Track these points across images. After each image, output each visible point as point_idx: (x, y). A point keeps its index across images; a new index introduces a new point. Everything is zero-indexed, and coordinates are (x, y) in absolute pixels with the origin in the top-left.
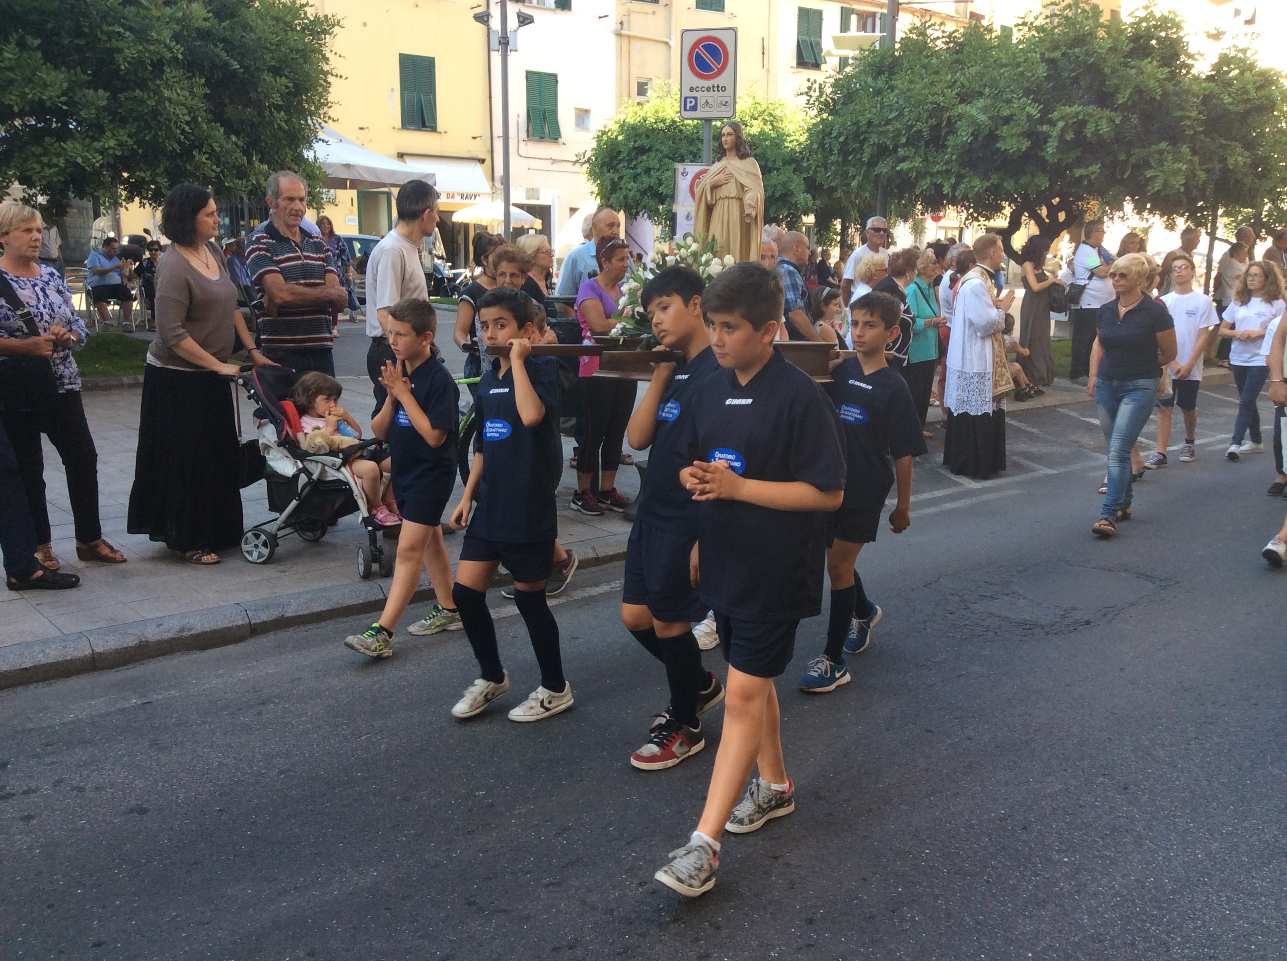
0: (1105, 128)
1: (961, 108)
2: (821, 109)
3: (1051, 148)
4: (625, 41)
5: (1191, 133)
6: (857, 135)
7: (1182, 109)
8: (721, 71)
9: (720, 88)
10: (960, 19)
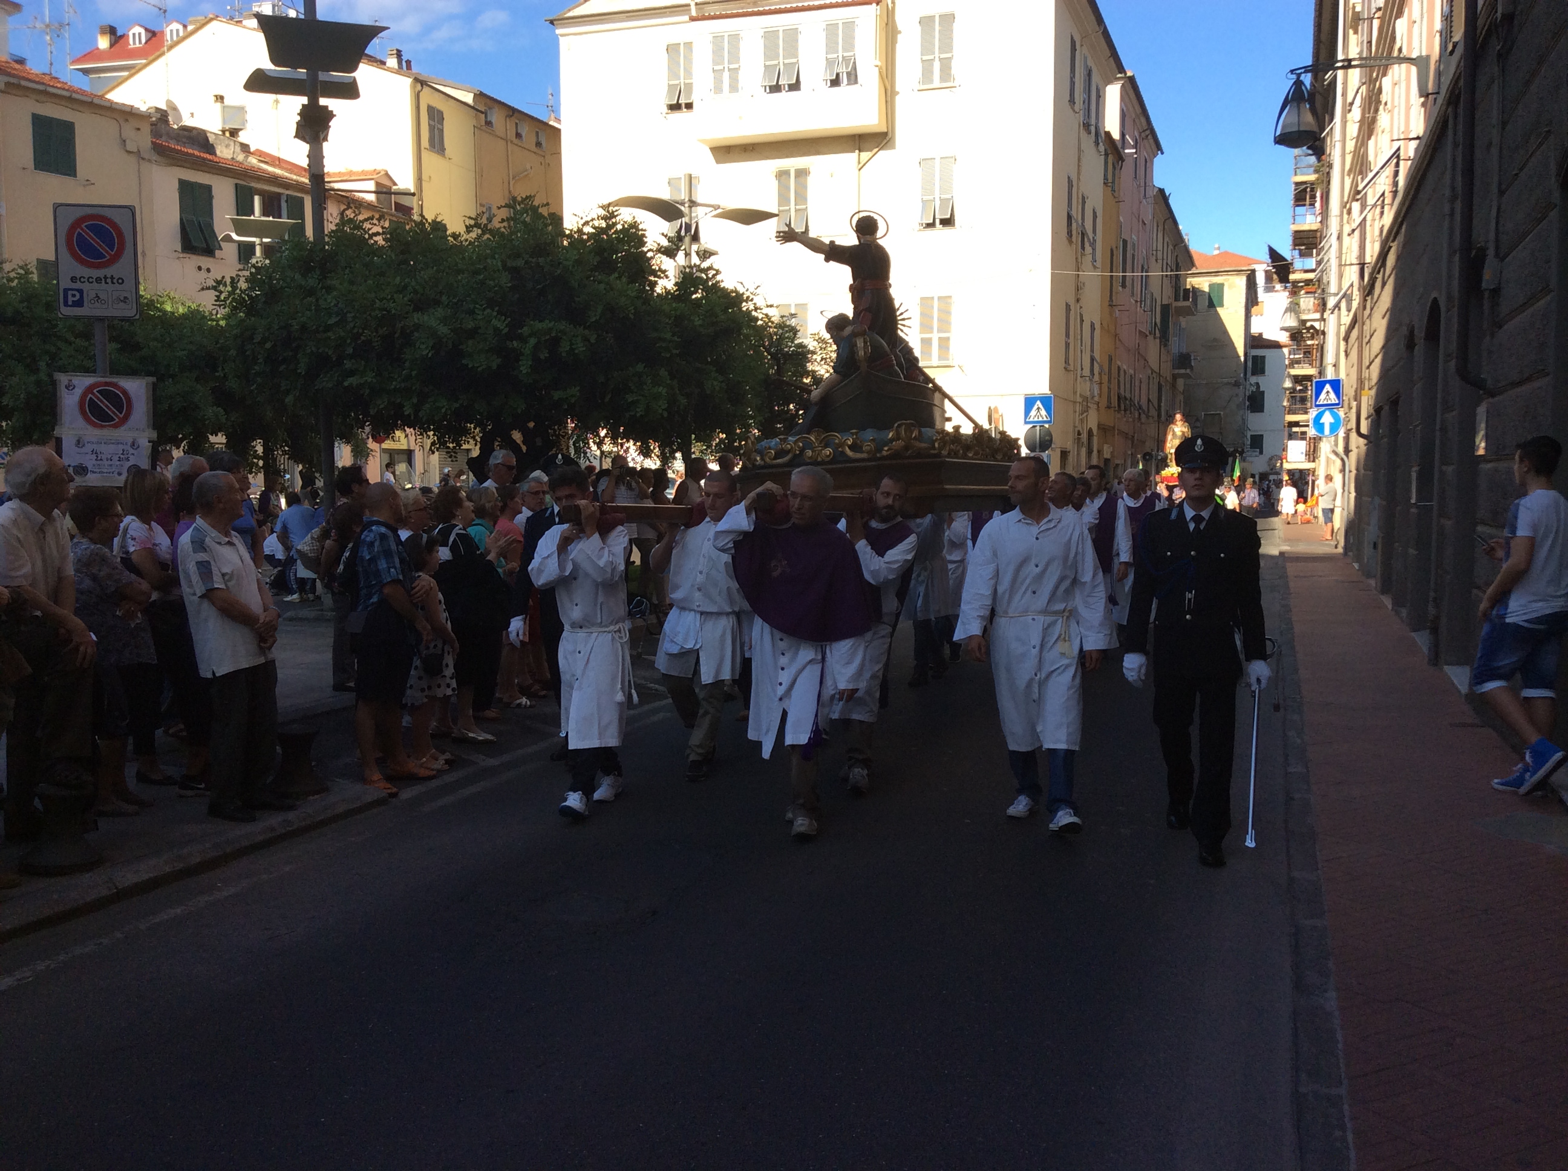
0: (581, 348)
1: (417, 317)
2: (235, 308)
3: (524, 367)
5: (668, 355)
6: (287, 342)
7: (656, 330)
8: (115, 258)
9: (115, 281)
10: (385, 210)
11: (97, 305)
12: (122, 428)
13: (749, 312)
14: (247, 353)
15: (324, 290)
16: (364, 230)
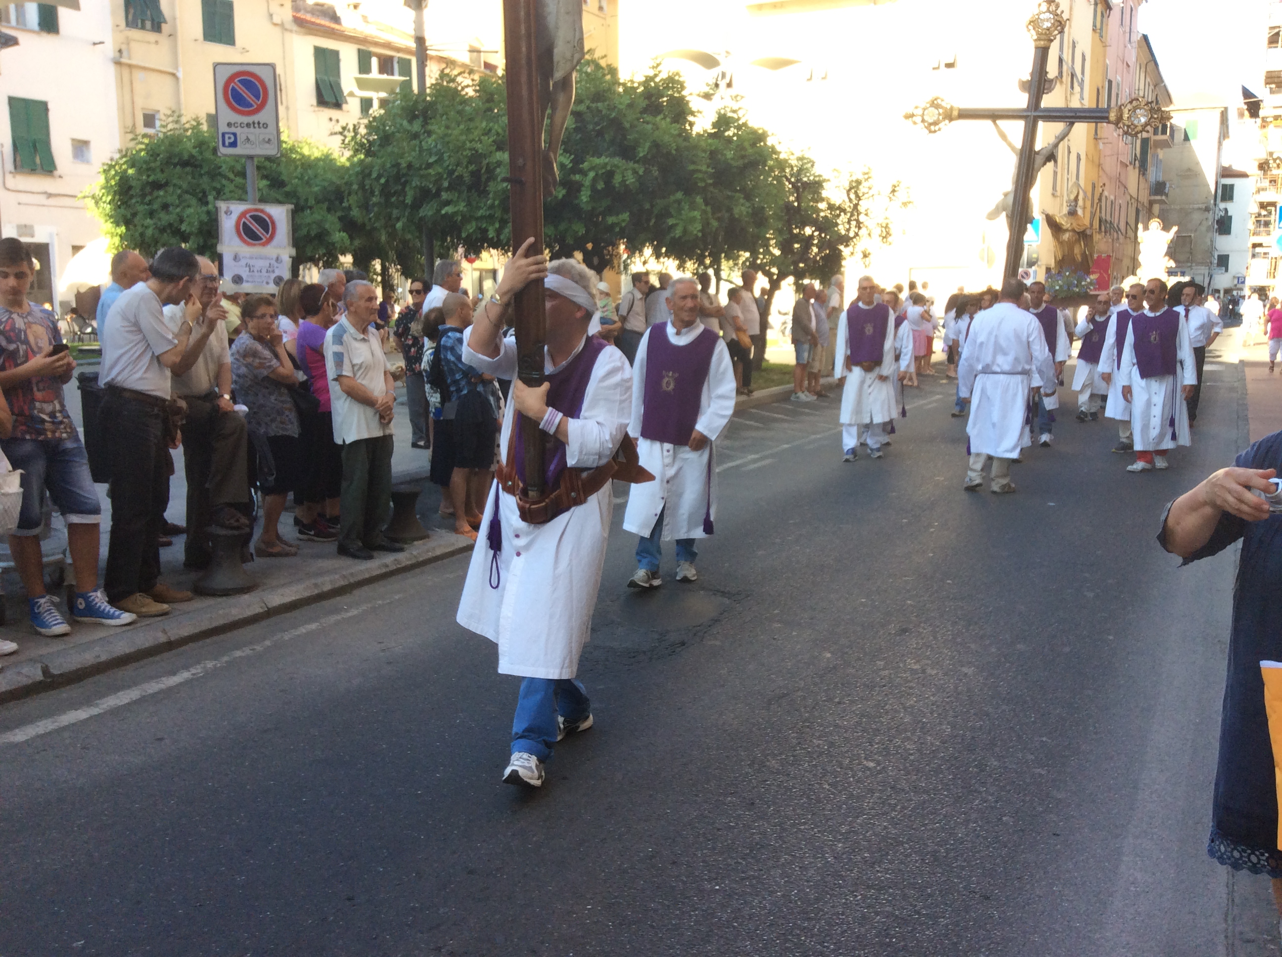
1: (496, 156)
2: (356, 151)
4: (125, 71)
6: (397, 177)
8: (261, 107)
9: (261, 125)
10: (476, 68)
11: (248, 145)
12: (269, 247)
14: (367, 187)
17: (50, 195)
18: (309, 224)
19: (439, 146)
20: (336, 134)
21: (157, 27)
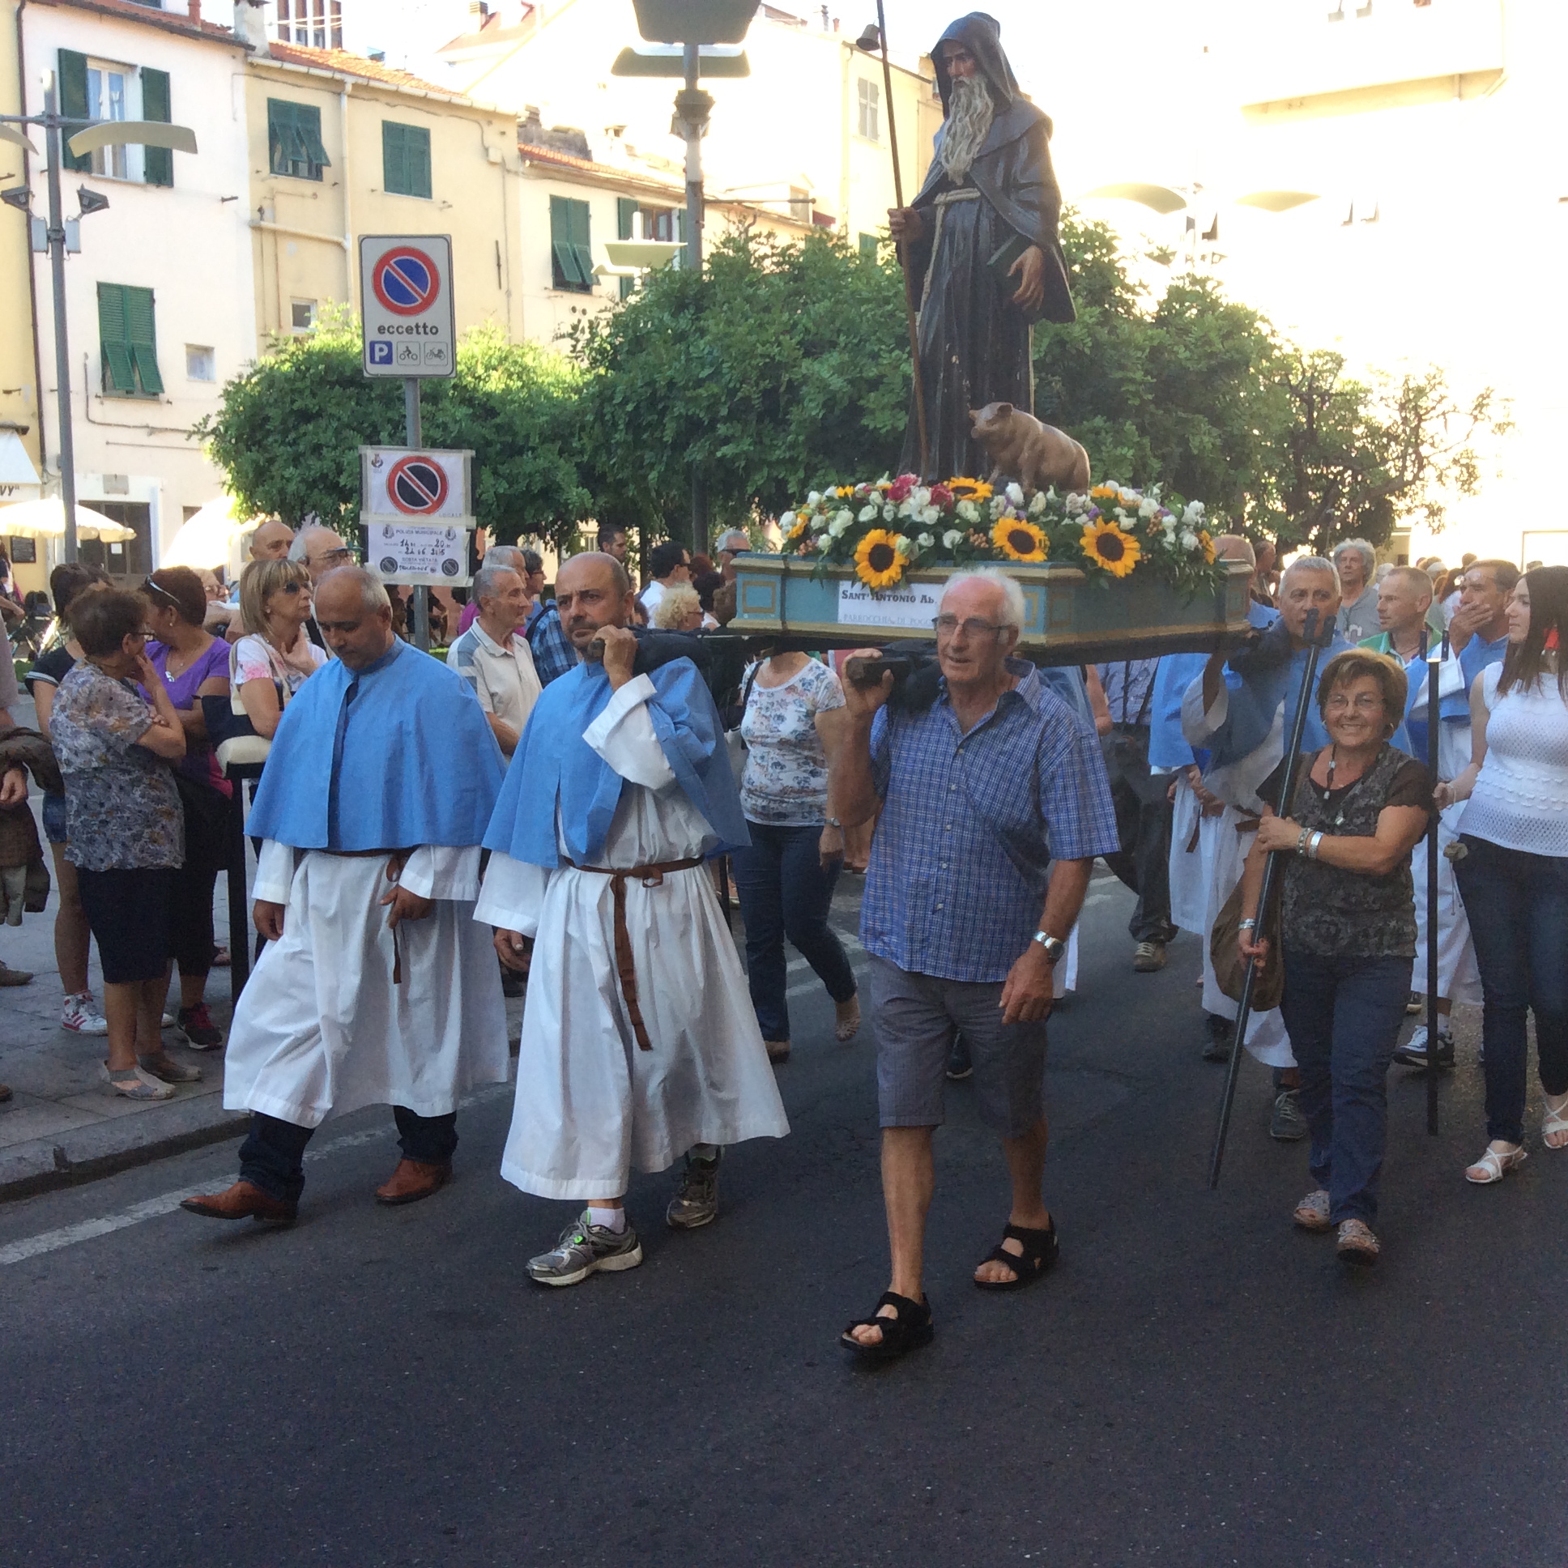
1: (807, 366)
2: (594, 363)
4: (268, 241)
5: (1137, 402)
6: (653, 400)
7: (1122, 367)
8: (427, 303)
9: (428, 330)
10: (800, 223)
11: (408, 361)
12: (437, 514)
13: (1261, 340)
14: (607, 418)
15: (698, 334)
16: (749, 251)
17: (152, 430)
18: (530, 475)
19: (716, 353)
20: (563, 336)
21: (316, 173)
